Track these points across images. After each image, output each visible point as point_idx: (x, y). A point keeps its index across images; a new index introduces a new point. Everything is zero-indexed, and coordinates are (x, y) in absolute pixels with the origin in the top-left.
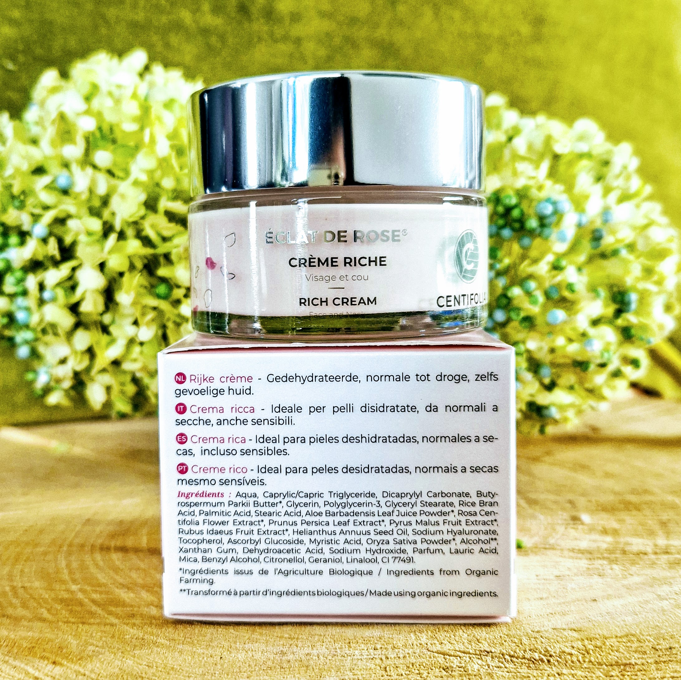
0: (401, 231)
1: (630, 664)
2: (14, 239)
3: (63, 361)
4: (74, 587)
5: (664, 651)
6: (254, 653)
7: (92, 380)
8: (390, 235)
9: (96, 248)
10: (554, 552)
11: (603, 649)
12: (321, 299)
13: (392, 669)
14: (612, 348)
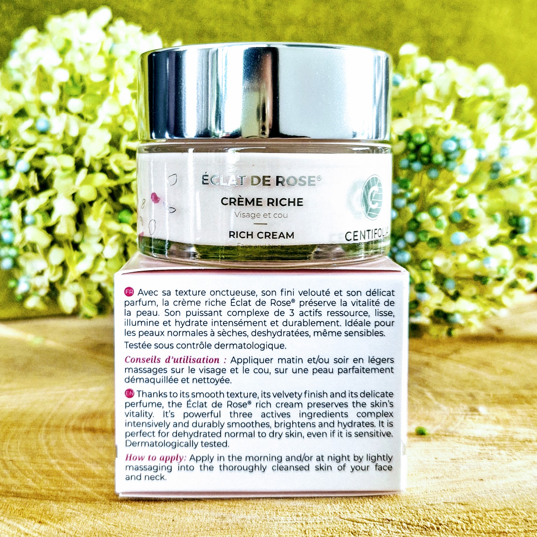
0: (316, 177)
1: (504, 532)
2: (1, 173)
3: (41, 273)
4: (53, 461)
7: (65, 288)
8: (306, 180)
9: (69, 181)
10: (453, 438)
11: (484, 520)
12: (247, 232)
13: (310, 532)
14: (508, 264)
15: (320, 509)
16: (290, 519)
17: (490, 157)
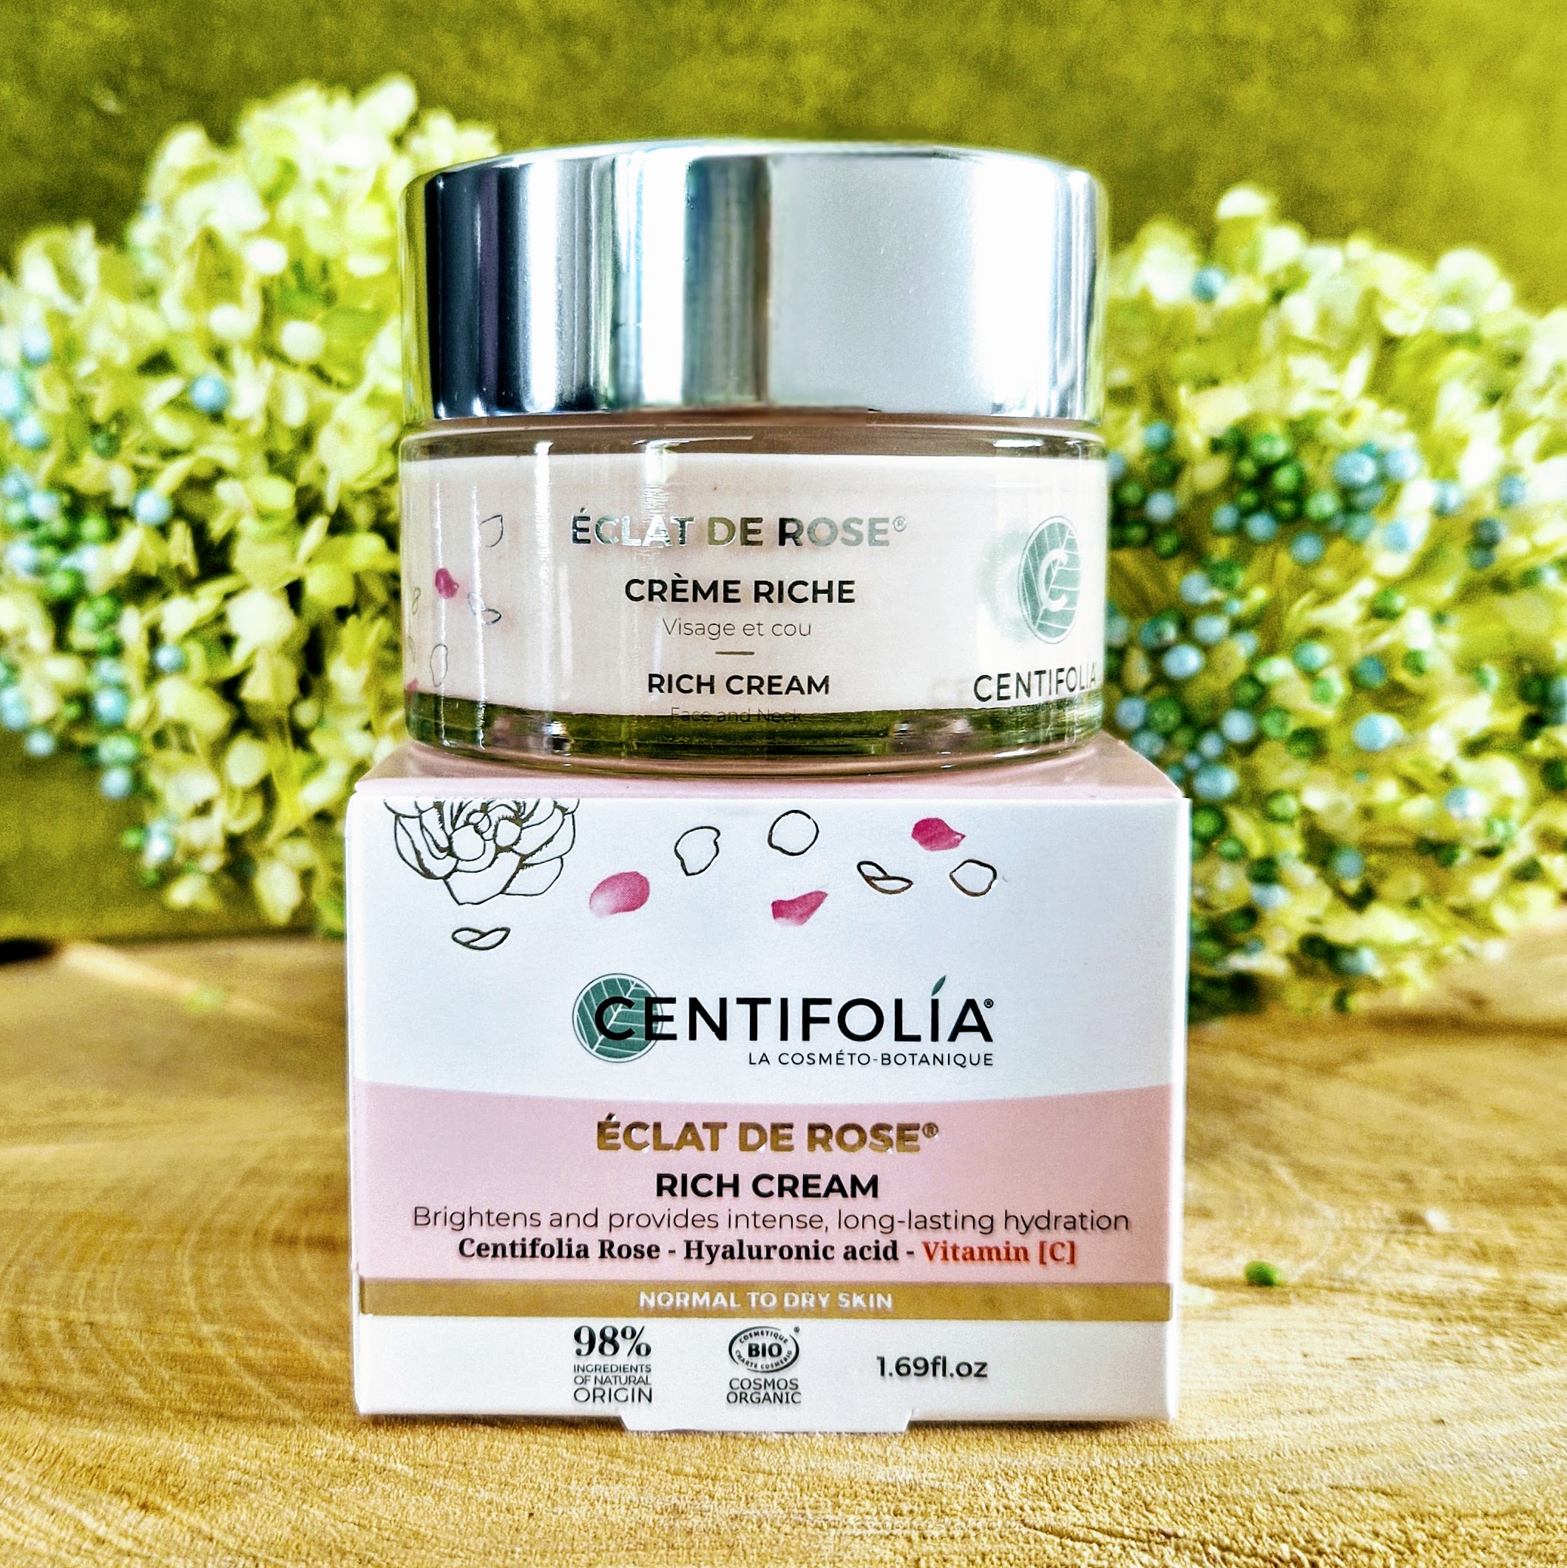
2: (93, 526)
3: (204, 809)
4: (206, 1330)
6: (609, 1507)
7: (270, 853)
9: (279, 550)
11: (1450, 1544)
14: (1517, 811)
15: (964, 1497)
16: (876, 1523)
17: (1472, 503)
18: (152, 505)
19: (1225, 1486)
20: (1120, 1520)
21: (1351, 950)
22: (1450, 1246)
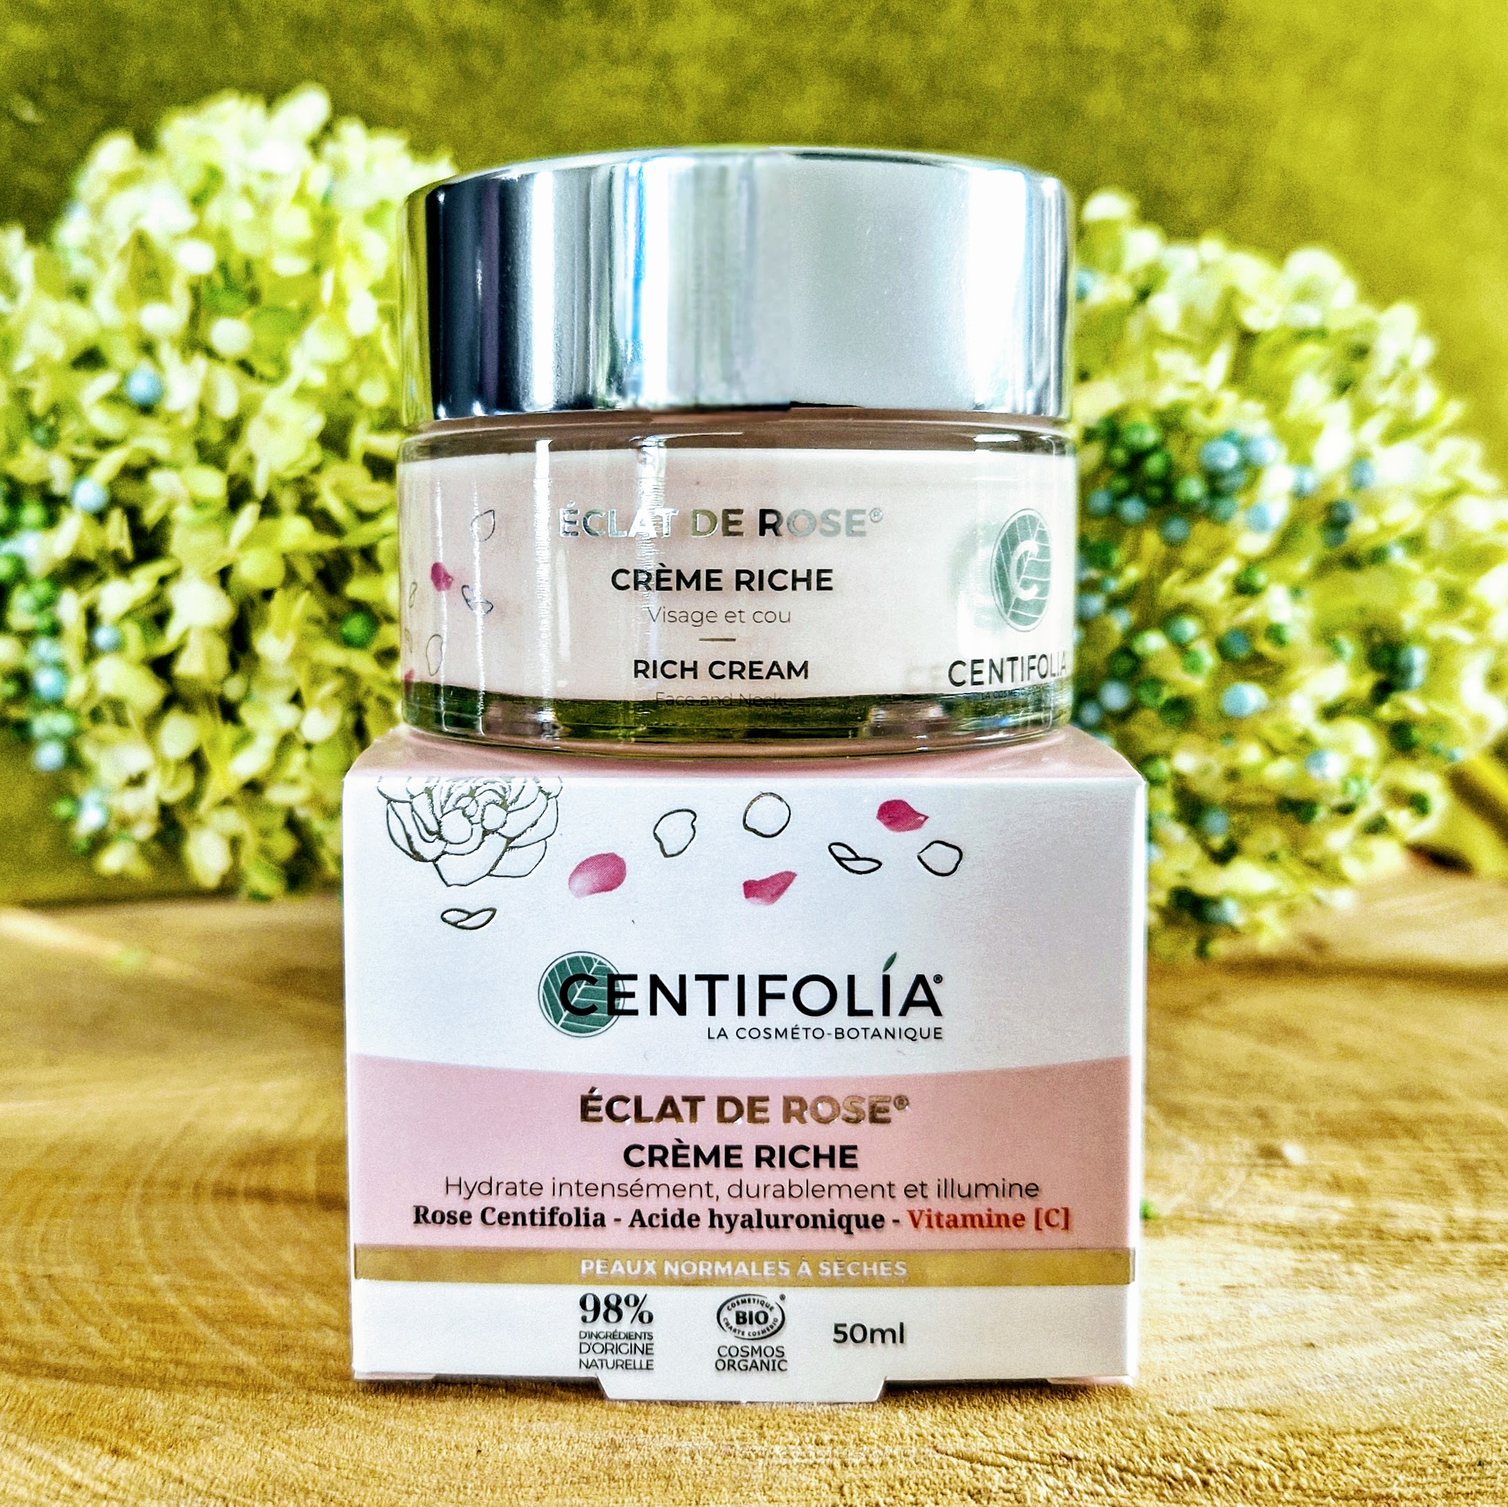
0: (867, 512)
1: (1388, 1496)
2: (32, 513)
3: (137, 781)
4: (157, 1280)
5: (1465, 1469)
6: (551, 1443)
7: (199, 822)
8: (841, 520)
9: (211, 536)
10: (1219, 1229)
11: (1328, 1460)
12: (683, 663)
13: (855, 1490)
14: (1369, 770)
15: (880, 1426)
16: (800, 1452)
17: (1327, 486)
18: (90, 493)
19: (1118, 1410)
20: (1024, 1445)
21: (1215, 901)
22: (1307, 1179)
